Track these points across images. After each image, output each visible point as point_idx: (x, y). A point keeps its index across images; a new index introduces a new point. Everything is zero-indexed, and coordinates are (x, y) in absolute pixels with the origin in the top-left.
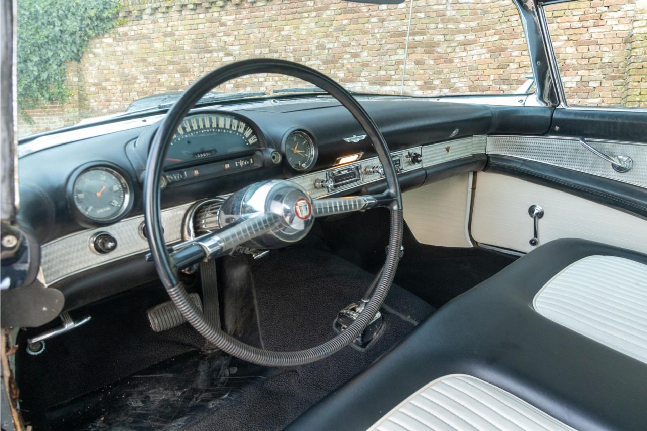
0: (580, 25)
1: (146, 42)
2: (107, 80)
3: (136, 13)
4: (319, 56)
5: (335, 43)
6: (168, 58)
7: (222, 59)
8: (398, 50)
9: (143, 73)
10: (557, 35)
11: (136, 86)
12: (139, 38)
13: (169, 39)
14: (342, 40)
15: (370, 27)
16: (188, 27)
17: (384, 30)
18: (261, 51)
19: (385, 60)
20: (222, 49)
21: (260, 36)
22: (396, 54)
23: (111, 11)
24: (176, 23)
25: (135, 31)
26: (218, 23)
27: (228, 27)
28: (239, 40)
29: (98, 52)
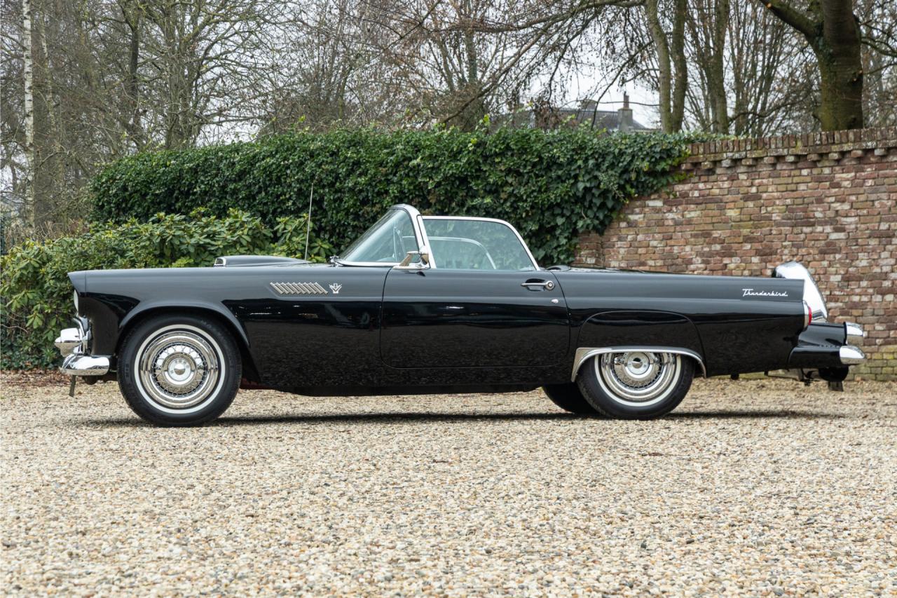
1: (716, 207)
3: (707, 165)
6: (745, 231)
7: (828, 237)
9: (702, 254)
12: (705, 200)
13: (751, 204)
16: (781, 188)
18: (890, 226)
20: (831, 221)
23: (670, 162)
24: (765, 181)
25: (700, 190)
26: (828, 183)
27: (842, 189)
28: (857, 209)
29: (636, 220)
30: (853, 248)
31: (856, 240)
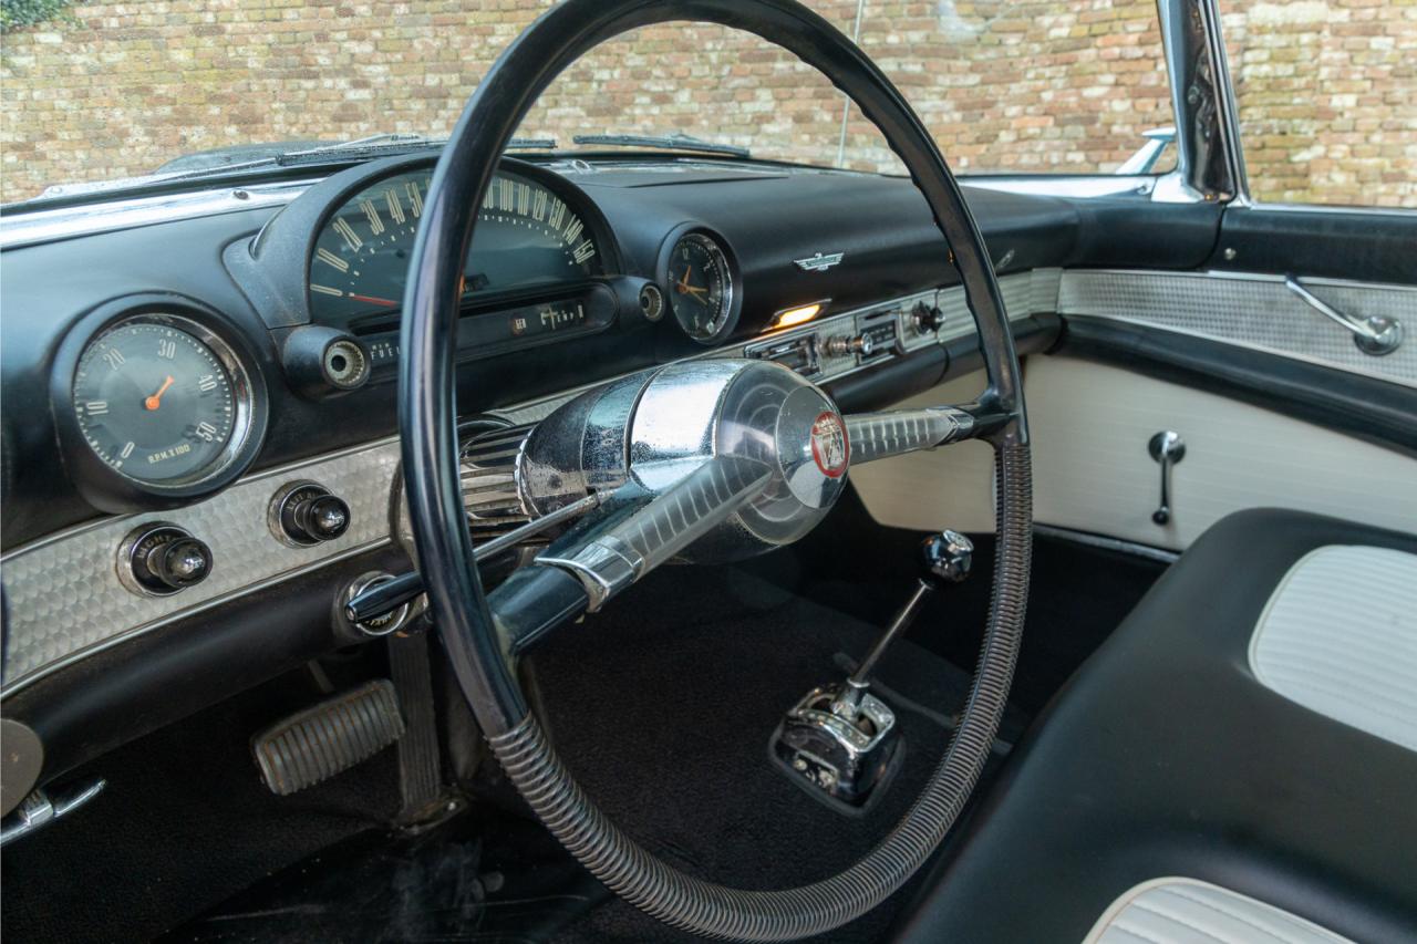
0: (1139, 52)
1: (151, 45)
2: (50, 137)
4: (579, 98)
5: (615, 68)
6: (208, 86)
7: (343, 96)
8: (759, 92)
9: (144, 122)
10: (1094, 73)
11: (123, 151)
12: (131, 33)
13: (208, 42)
14: (630, 63)
15: (695, 37)
16: (256, 15)
17: (727, 44)
18: (441, 81)
19: (730, 112)
20: (345, 71)
21: (437, 43)
22: (753, 99)
25: (120, 16)
26: (332, 9)
27: (357, 19)
28: (386, 52)
29: (24, 66)
30: (387, 113)
31: (389, 101)
